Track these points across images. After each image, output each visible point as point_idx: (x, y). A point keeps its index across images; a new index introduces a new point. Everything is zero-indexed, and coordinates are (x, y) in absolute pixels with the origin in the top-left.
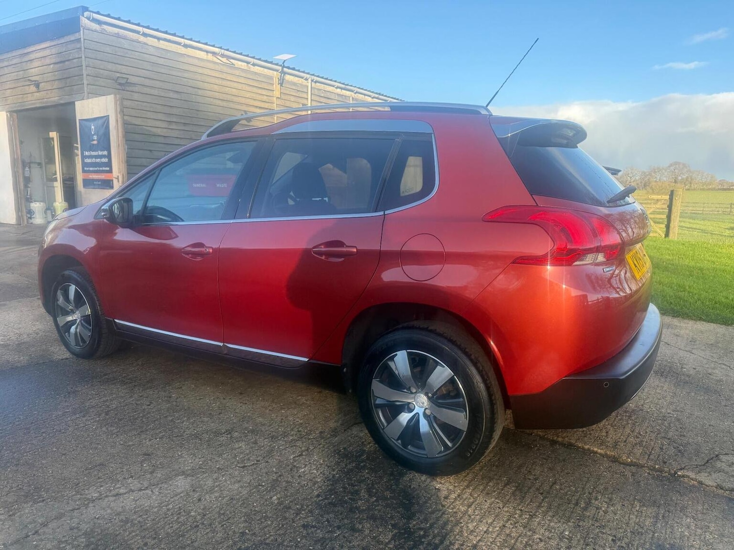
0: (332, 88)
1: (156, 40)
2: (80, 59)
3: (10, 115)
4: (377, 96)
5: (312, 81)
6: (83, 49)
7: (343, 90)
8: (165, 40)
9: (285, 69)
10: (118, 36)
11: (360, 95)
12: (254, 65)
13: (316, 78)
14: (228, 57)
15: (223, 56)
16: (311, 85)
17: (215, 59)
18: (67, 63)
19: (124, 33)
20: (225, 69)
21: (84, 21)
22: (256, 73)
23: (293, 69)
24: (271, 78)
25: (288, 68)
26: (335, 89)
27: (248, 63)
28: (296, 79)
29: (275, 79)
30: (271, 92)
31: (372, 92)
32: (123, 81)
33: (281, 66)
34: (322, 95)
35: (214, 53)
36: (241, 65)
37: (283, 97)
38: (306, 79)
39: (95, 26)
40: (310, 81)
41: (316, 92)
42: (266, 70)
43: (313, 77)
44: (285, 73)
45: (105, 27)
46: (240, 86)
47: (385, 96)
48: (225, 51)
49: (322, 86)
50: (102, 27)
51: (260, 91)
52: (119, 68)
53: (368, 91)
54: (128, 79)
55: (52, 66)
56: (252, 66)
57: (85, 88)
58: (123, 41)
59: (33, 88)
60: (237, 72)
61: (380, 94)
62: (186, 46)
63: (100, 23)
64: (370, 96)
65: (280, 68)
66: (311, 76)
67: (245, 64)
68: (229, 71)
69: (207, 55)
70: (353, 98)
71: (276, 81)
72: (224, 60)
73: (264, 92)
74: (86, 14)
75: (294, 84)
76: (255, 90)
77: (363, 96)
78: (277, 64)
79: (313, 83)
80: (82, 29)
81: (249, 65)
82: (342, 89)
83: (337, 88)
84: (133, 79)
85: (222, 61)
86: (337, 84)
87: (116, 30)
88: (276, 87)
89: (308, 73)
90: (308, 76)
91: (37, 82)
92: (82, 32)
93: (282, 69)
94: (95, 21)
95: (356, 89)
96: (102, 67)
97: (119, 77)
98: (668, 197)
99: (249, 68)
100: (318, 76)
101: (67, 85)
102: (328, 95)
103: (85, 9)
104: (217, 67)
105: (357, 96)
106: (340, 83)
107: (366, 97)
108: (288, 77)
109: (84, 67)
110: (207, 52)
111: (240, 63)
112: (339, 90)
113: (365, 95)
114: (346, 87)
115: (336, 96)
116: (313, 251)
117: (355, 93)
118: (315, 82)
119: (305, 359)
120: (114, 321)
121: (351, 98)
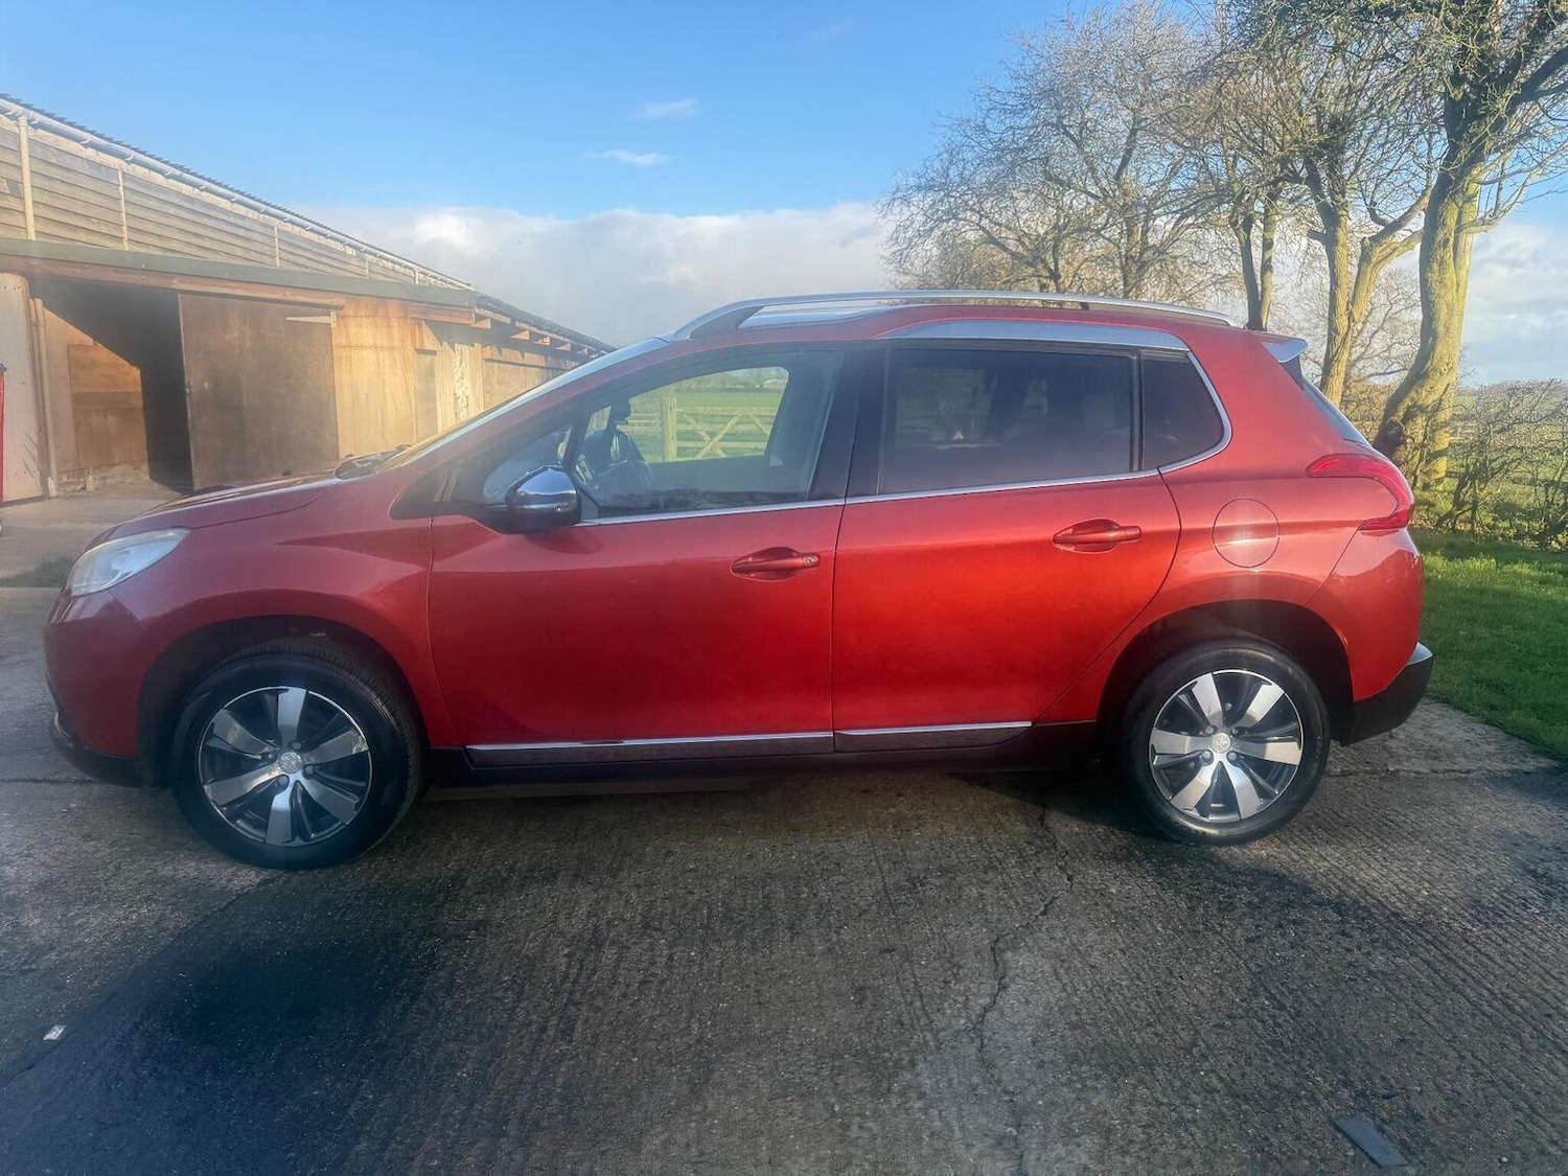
0: (76, 144)
4: (178, 172)
5: (29, 121)
7: (100, 153)
11: (138, 167)
13: (39, 118)
16: (28, 133)
26: (84, 147)
31: (166, 163)
34: (54, 161)
38: (14, 117)
40: (23, 120)
41: (39, 153)
43: (31, 112)
47: (193, 174)
49: (51, 138)
53: (157, 159)
61: (180, 168)
64: (161, 172)
66: (26, 110)
70: (123, 173)
77: (147, 170)
79: (32, 130)
82: (98, 148)
83: (91, 145)
86: (89, 137)
89: (17, 102)
90: (19, 109)
95: (130, 153)
100: (45, 113)
102: (67, 161)
105: (132, 168)
106: (92, 133)
107: (153, 173)
112: (90, 153)
113: (151, 167)
114: (107, 144)
115: (87, 166)
116: (1055, 540)
117: (129, 163)
118: (35, 127)
119: (1029, 724)
120: (466, 751)
121: (120, 174)
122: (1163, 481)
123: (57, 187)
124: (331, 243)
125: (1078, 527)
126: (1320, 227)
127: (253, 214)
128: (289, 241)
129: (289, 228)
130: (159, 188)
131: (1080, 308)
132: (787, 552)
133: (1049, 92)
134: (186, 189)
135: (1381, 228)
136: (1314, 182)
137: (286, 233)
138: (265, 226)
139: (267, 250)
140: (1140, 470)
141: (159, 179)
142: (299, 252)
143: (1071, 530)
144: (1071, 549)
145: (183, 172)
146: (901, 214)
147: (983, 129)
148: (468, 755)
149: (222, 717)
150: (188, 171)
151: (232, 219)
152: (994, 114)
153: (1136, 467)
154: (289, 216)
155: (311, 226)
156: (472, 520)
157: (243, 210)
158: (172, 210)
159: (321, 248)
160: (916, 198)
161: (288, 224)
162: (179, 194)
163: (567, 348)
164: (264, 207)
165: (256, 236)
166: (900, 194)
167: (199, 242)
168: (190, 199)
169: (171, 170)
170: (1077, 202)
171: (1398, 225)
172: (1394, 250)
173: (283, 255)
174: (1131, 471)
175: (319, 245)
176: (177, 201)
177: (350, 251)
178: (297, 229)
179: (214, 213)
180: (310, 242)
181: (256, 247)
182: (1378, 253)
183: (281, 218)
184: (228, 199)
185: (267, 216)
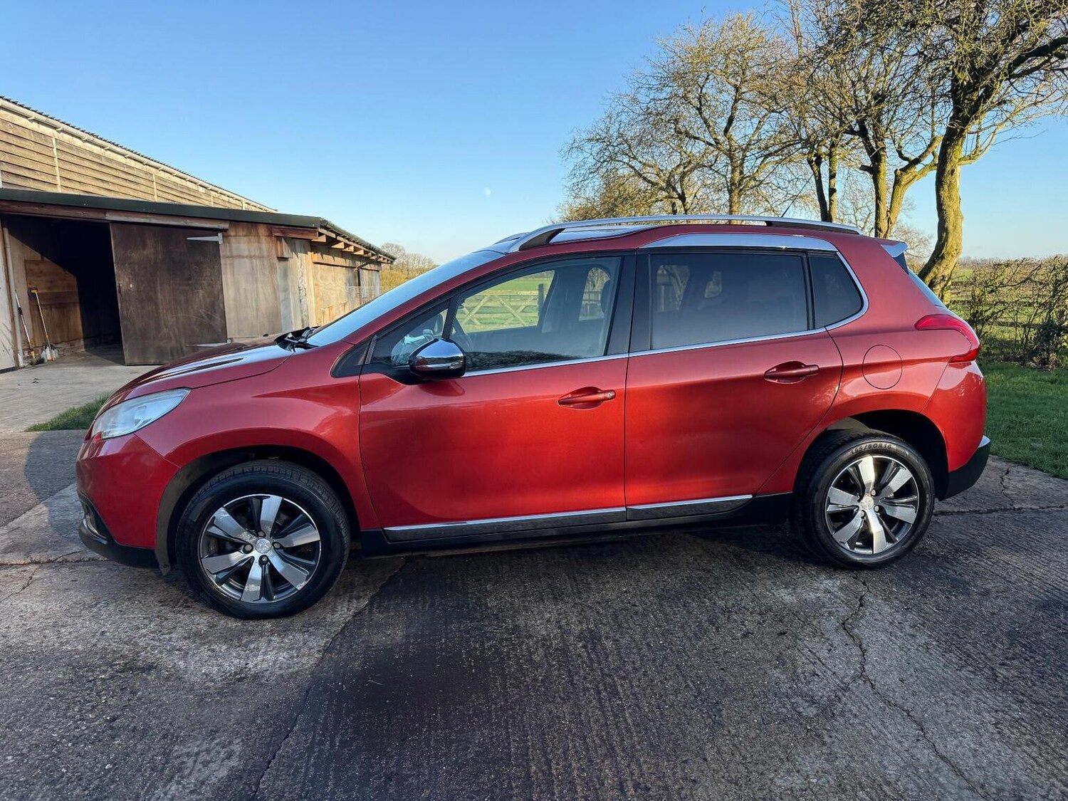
0: (25, 120)
4: (91, 138)
7: (40, 126)
11: (65, 135)
26: (29, 122)
31: (82, 131)
47: (101, 139)
49: (9, 116)
53: (78, 130)
61: (93, 135)
64: (80, 138)
70: (56, 139)
77: (71, 137)
82: (39, 122)
83: (33, 120)
86: (35, 115)
95: (61, 126)
98: (536, 293)
102: (20, 132)
105: (62, 136)
106: (36, 111)
107: (75, 139)
112: (34, 126)
113: (73, 135)
114: (43, 119)
115: (32, 134)
116: (766, 376)
117: (59, 132)
119: (750, 497)
120: (384, 531)
121: (54, 140)
122: (829, 335)
123: (13, 150)
124: (189, 185)
125: (780, 368)
126: (869, 163)
127: (139, 166)
128: (163, 185)
129: (162, 174)
130: (78, 149)
131: (765, 224)
132: (594, 390)
133: (678, 76)
134: (96, 149)
135: (906, 163)
136: (863, 133)
137: (161, 179)
138: (146, 173)
139: (149, 190)
140: (814, 328)
141: (79, 143)
142: (170, 191)
143: (775, 370)
144: (776, 381)
145: (93, 139)
146: (577, 158)
147: (635, 100)
148: (385, 534)
149: (222, 514)
150: (97, 137)
151: (126, 170)
152: (642, 91)
153: (811, 327)
154: (163, 167)
155: (177, 173)
156: (384, 376)
157: (132, 163)
158: (87, 164)
159: (183, 188)
160: (588, 146)
161: (163, 172)
162: (91, 153)
163: (361, 253)
164: (146, 161)
165: (142, 181)
166: (576, 145)
167: (105, 186)
168: (99, 156)
169: (87, 137)
170: (697, 148)
171: (917, 161)
172: (915, 177)
173: (159, 192)
174: (808, 329)
175: (183, 187)
176: (90, 158)
177: (201, 189)
178: (167, 175)
179: (115, 166)
180: (175, 184)
181: (143, 188)
182: (905, 178)
183: (157, 168)
184: (123, 155)
185: (148, 167)
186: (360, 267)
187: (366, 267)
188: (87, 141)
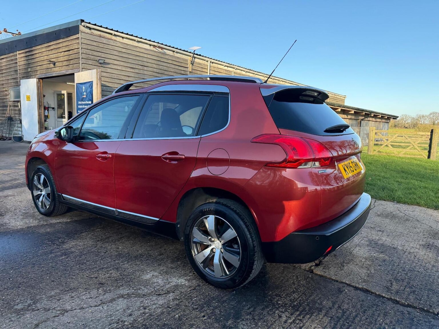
0: (222, 66)
1: (121, 38)
2: (79, 49)
3: (39, 80)
5: (211, 62)
6: (80, 43)
7: (228, 68)
8: (127, 38)
9: (195, 56)
10: (100, 36)
12: (177, 52)
13: (213, 61)
14: (162, 48)
15: (159, 47)
16: (210, 64)
17: (154, 49)
18: (71, 51)
19: (103, 34)
20: (160, 55)
21: (81, 28)
22: (178, 58)
23: (200, 55)
24: (187, 60)
25: (197, 54)
26: (224, 67)
27: (174, 51)
28: (201, 61)
29: (189, 61)
30: (187, 68)
32: (102, 62)
33: (193, 53)
35: (154, 46)
36: (170, 53)
37: (194, 71)
38: (207, 61)
39: (87, 31)
40: (209, 62)
41: (213, 69)
42: (184, 56)
43: (211, 60)
44: (195, 58)
45: (93, 31)
46: (169, 65)
47: (254, 71)
48: (161, 45)
49: (216, 65)
50: (91, 31)
51: (180, 68)
52: (100, 54)
54: (105, 60)
55: (63, 53)
56: (176, 53)
57: (81, 66)
58: (103, 39)
59: (52, 65)
60: (167, 57)
62: (138, 42)
63: (90, 29)
64: (244, 71)
65: (192, 55)
66: (210, 59)
67: (172, 52)
68: (163, 56)
69: (150, 47)
70: (234, 72)
71: (189, 62)
72: (160, 50)
73: (182, 69)
74: (83, 24)
75: (200, 64)
76: (177, 67)
77: (240, 71)
78: (190, 53)
79: (211, 64)
80: (80, 32)
81: (174, 53)
83: (225, 66)
84: (107, 61)
85: (158, 50)
86: (225, 64)
87: (99, 33)
88: (190, 66)
89: (208, 58)
90: (208, 59)
91: (54, 62)
92: (80, 34)
93: (193, 56)
94: (87, 27)
95: (236, 67)
96: (90, 54)
97: (100, 59)
99: (174, 54)
100: (214, 60)
101: (71, 64)
102: (220, 70)
103: (82, 21)
104: (156, 54)
105: (237, 71)
106: (227, 63)
107: (242, 71)
108: (196, 60)
109: (80, 53)
110: (150, 45)
111: (169, 51)
112: (226, 68)
113: (241, 70)
114: (229, 65)
115: (225, 71)
118: (212, 63)
119: (158, 219)
120: (62, 195)
121: (233, 72)
154: (281, 80)
155: (288, 82)
161: (281, 82)
169: (246, 70)
178: (284, 83)
183: (279, 80)
184: (263, 76)
185: (275, 80)
186: (362, 120)
187: (365, 119)
188: (246, 72)
